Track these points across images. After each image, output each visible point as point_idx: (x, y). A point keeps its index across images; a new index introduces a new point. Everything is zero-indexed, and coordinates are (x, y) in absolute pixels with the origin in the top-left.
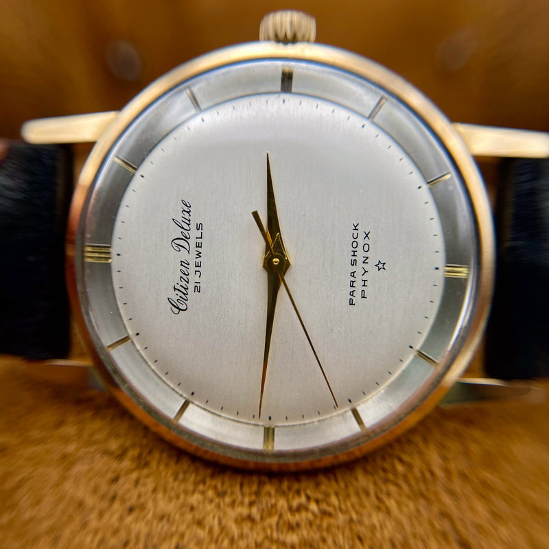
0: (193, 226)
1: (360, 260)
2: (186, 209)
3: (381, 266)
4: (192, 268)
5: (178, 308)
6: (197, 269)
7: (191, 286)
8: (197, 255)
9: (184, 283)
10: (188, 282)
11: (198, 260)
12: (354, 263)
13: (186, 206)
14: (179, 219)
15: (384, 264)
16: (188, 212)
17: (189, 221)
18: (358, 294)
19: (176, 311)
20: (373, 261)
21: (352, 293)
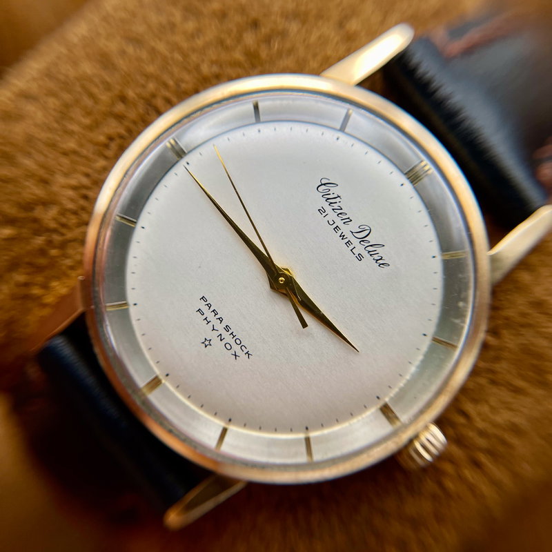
0: (365, 253)
1: (225, 335)
2: (381, 262)
3: (207, 343)
4: (339, 223)
5: (324, 184)
6: (335, 226)
7: (328, 209)
8: (344, 236)
9: (336, 206)
10: (333, 209)
11: (340, 232)
12: (227, 328)
13: (383, 264)
14: (379, 250)
15: (206, 346)
16: (377, 260)
17: (371, 255)
18: (205, 309)
19: (323, 182)
20: (215, 341)
21: (209, 306)
